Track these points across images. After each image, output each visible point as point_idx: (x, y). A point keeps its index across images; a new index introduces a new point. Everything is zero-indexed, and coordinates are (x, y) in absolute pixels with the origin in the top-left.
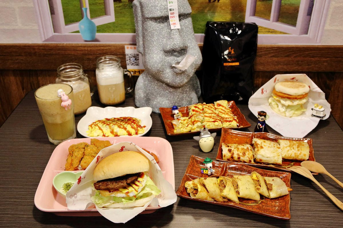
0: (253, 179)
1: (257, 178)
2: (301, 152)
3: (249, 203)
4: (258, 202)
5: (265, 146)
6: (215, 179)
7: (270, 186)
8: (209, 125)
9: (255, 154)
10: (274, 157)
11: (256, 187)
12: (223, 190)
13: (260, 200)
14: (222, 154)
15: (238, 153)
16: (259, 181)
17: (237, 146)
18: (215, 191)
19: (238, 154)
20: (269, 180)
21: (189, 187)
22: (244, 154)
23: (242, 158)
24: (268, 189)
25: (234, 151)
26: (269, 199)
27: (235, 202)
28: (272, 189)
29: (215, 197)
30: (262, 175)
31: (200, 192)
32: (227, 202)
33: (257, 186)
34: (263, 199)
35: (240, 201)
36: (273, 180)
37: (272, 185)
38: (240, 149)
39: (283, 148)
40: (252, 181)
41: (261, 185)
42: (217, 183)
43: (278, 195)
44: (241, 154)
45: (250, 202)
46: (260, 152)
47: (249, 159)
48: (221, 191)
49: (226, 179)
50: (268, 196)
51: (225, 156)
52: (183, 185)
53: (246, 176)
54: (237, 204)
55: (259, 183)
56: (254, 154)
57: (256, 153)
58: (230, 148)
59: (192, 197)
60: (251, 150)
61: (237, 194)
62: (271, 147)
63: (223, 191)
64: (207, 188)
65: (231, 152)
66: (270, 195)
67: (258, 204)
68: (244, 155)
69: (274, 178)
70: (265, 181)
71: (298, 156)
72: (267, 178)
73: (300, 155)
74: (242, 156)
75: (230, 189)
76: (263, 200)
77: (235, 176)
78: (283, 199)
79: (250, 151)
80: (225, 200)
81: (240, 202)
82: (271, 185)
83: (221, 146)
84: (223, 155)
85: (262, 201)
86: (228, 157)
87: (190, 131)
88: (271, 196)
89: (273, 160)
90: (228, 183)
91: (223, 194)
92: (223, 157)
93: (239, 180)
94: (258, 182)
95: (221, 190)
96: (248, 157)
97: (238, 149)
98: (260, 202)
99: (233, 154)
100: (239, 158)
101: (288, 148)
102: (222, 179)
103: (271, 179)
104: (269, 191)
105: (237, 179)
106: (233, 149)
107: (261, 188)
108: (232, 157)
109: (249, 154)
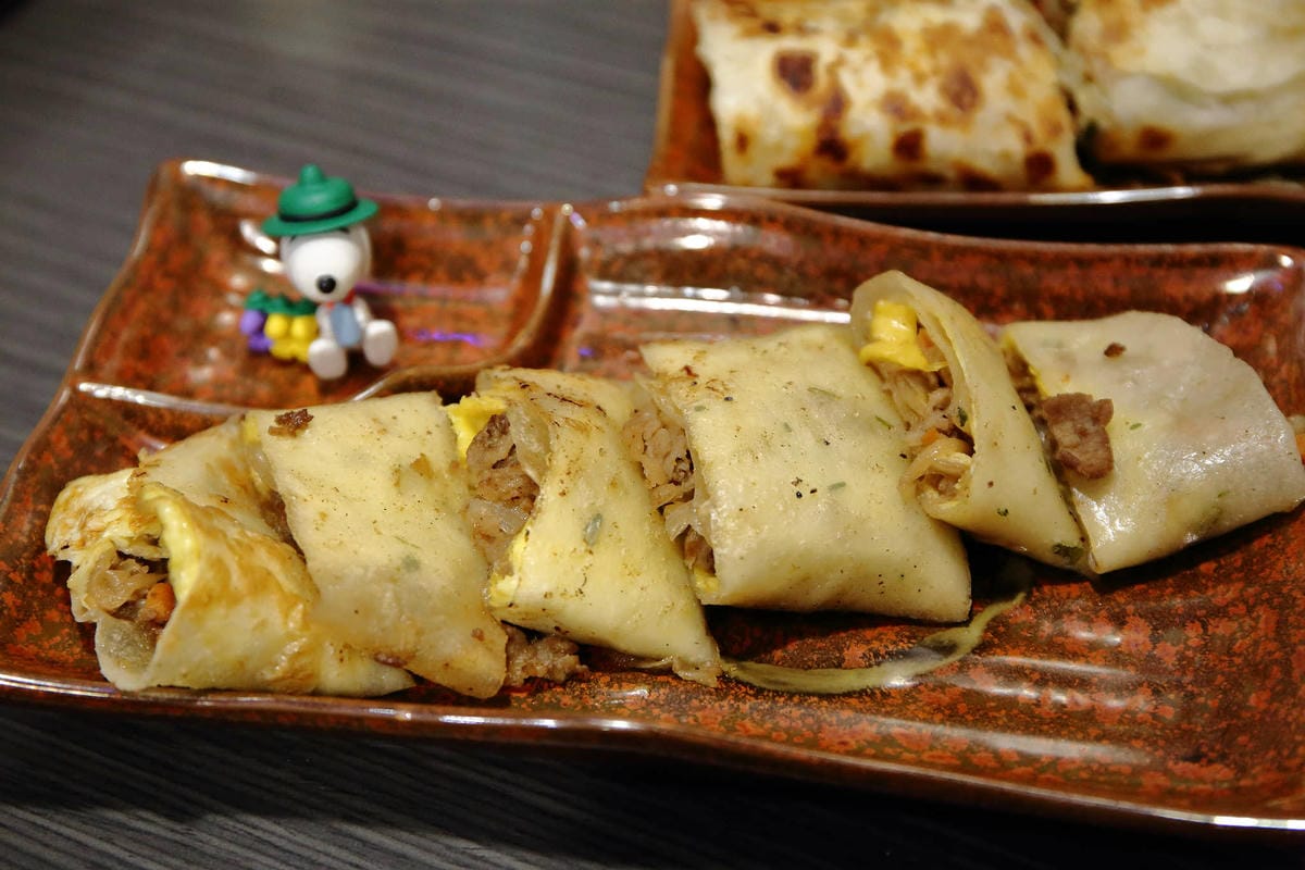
0: (873, 366)
1: (928, 344)
3: (839, 664)
4: (947, 636)
6: (418, 411)
7: (1083, 433)
9: (1089, 79)
11: (921, 465)
12: (512, 537)
13: (971, 616)
14: (709, 123)
15: (898, 88)
16: (942, 380)
18: (412, 564)
19: (897, 105)
20: (1067, 361)
21: (83, 543)
22: (963, 93)
23: (944, 144)
24: (1063, 470)
25: (841, 72)
26: (1075, 589)
27: (668, 671)
28: (1110, 460)
29: (403, 642)
30: (986, 305)
31: (194, 601)
32: (573, 677)
33: (927, 442)
34: (1008, 594)
35: (725, 654)
36: (1113, 351)
37: (1101, 413)
38: (911, 45)
40: (866, 390)
41: (974, 427)
42: (439, 461)
43: (1192, 528)
44: (927, 98)
45: (855, 651)
47: (1028, 138)
48: (490, 549)
49: (551, 405)
50: (1062, 550)
51: (743, 142)
52: (26, 525)
53: (795, 336)
54: (699, 688)
55: (943, 406)
56: (1072, 81)
57: (1097, 67)
58: (790, 43)
59: (123, 674)
60: (1034, 38)
61: (689, 572)
63: (504, 555)
64: (306, 536)
65: (813, 82)
66: (1084, 539)
67: (954, 659)
68: (966, 100)
69: (1129, 327)
70: (1020, 370)
72: (1034, 337)
74: (942, 119)
75: (598, 517)
76: (1011, 608)
77: (667, 357)
78: (1247, 564)
79: (1025, 51)
80: (546, 660)
81: (733, 670)
82: (1096, 420)
83: (692, 37)
84: (727, 136)
85: (992, 627)
86: (778, 148)
88: (1097, 546)
90: (565, 446)
91: (506, 588)
92: (730, 160)
93: (701, 396)
94: (938, 395)
95: (488, 538)
96: (1009, 117)
97: (890, 39)
98: (972, 634)
99: (837, 104)
100: (908, 146)
102: (498, 405)
103: (1085, 337)
104: (1078, 495)
105: (681, 391)
106: (825, 49)
107: (978, 468)
108: (831, 146)
109: (1015, 90)
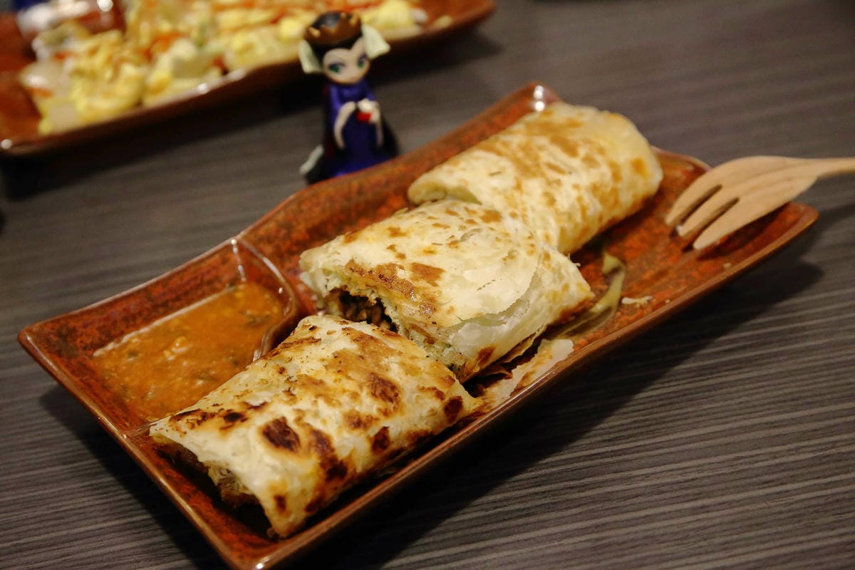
2: (614, 166)
5: (431, 252)
8: (248, 48)
10: (536, 281)
15: (347, 408)
17: (282, 371)
19: (357, 423)
22: (386, 391)
23: (399, 426)
25: (309, 419)
39: (510, 202)
44: (368, 406)
46: (451, 310)
47: (440, 395)
58: (260, 420)
62: (464, 238)
65: (296, 436)
68: (392, 394)
71: (615, 191)
73: (619, 185)
74: (386, 413)
79: (393, 344)
87: (139, 103)
89: (543, 299)
96: (423, 389)
97: (312, 383)
99: (322, 441)
100: (381, 441)
101: (535, 187)
106: (284, 411)
108: (336, 470)
109: (411, 371)
